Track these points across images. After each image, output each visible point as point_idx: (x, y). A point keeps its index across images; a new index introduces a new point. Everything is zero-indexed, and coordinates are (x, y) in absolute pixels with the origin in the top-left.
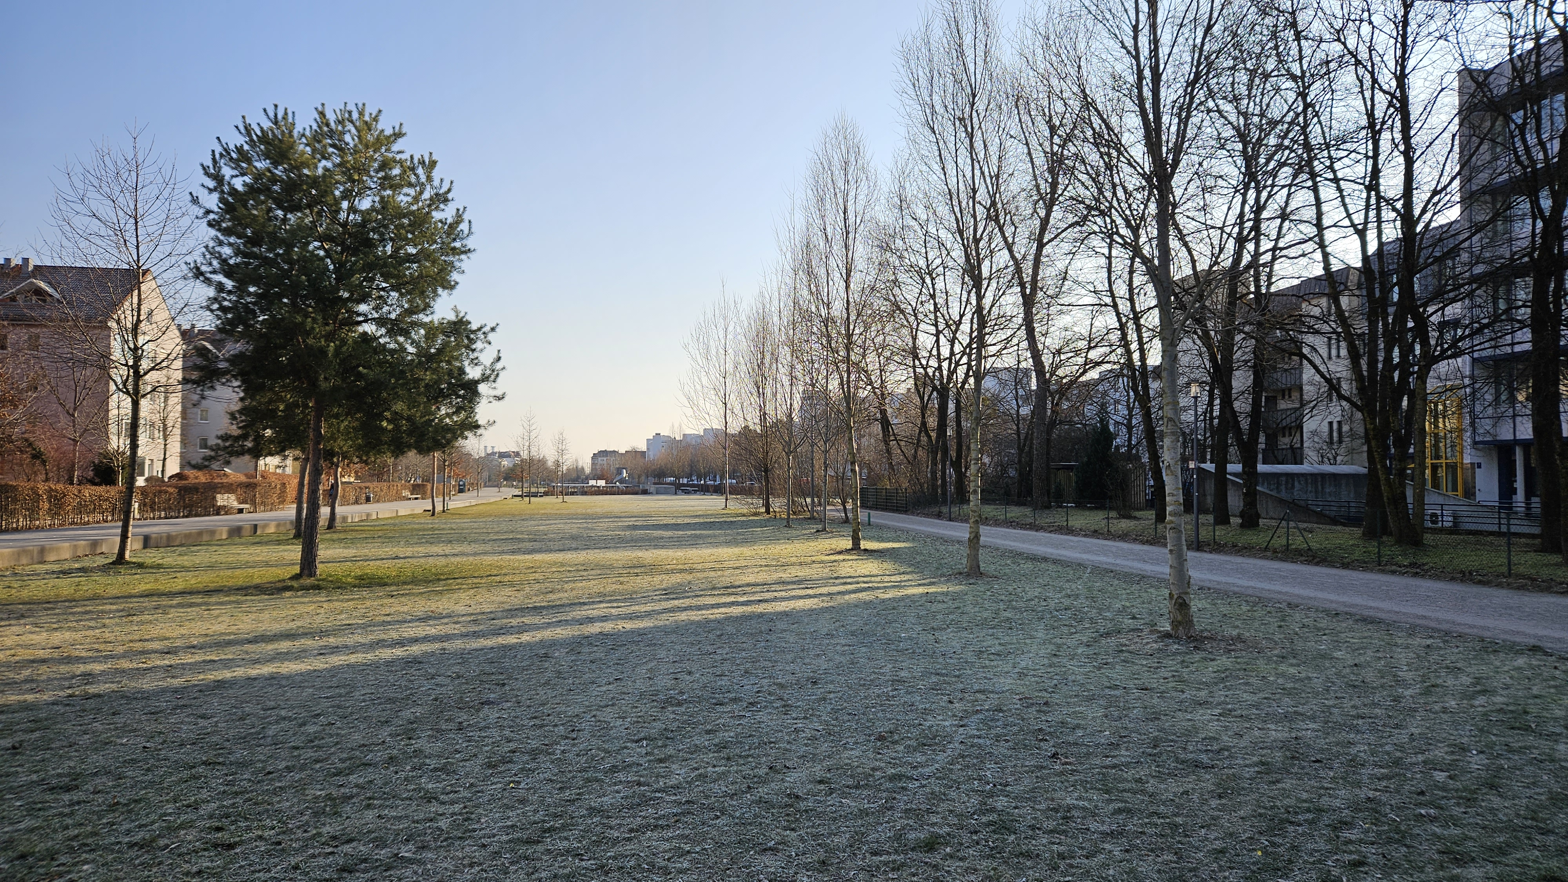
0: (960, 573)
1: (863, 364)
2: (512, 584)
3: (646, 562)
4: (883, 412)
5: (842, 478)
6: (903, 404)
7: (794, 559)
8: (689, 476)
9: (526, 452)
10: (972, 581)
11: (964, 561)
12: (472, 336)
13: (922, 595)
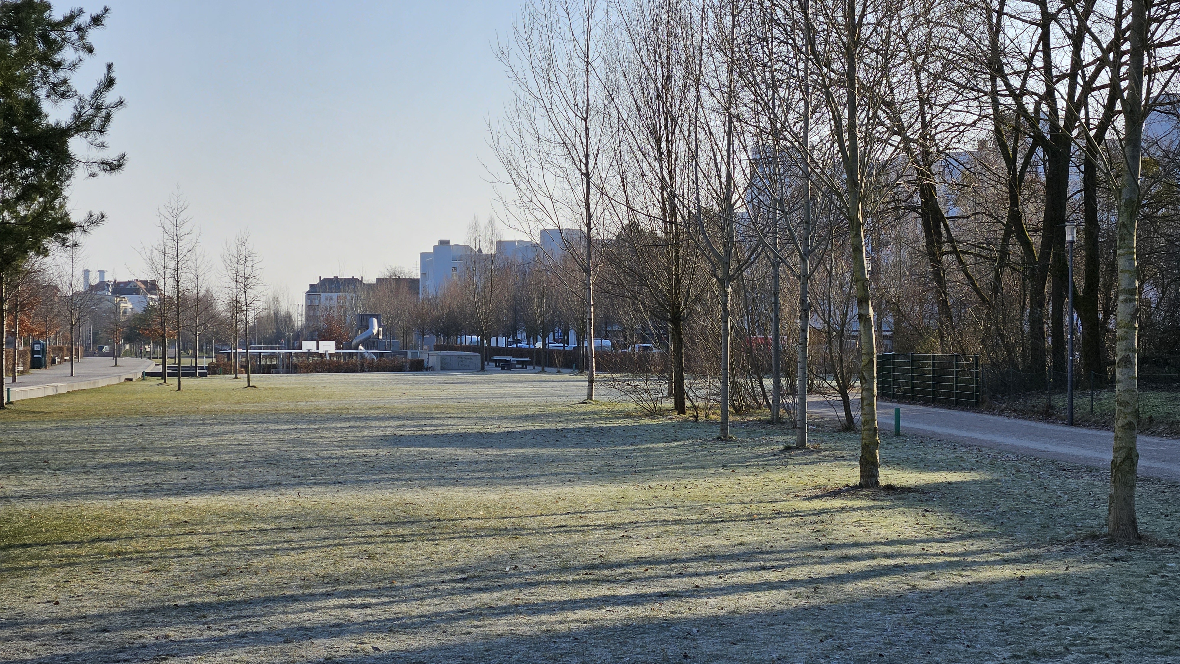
0: (1094, 537)
1: (883, 89)
2: (142, 558)
3: (421, 513)
4: (928, 192)
5: (841, 334)
6: (970, 173)
7: (736, 509)
8: (510, 331)
9: (171, 282)
10: (1119, 553)
11: (1103, 510)
12: (53, 35)
13: (1010, 583)
